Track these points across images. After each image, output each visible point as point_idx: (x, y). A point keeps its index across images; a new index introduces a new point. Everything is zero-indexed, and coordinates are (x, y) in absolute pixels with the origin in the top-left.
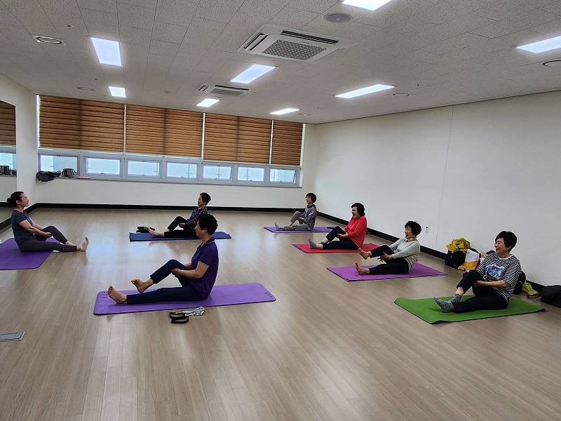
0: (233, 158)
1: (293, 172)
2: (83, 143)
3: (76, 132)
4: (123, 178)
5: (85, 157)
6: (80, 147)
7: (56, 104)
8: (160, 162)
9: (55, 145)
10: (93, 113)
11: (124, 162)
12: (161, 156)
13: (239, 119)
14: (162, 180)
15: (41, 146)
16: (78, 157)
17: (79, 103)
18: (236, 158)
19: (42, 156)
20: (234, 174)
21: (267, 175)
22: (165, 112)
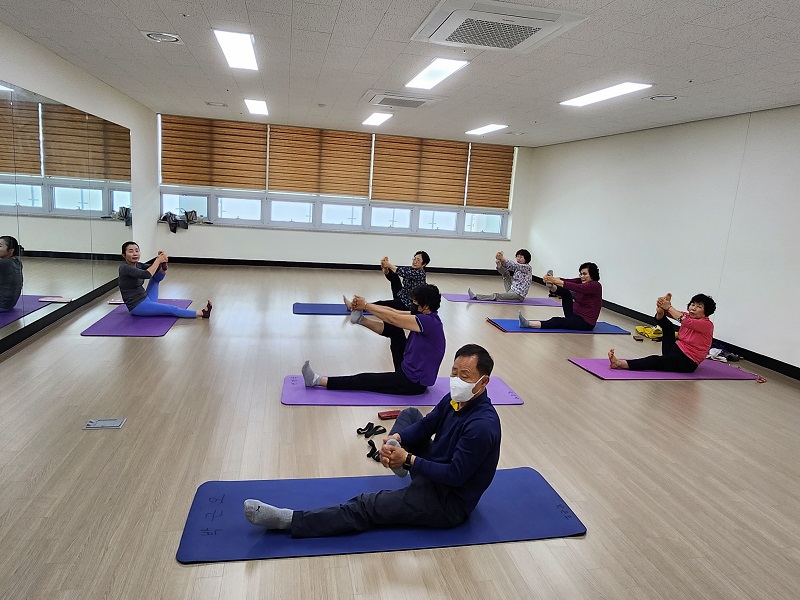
0: (412, 198)
1: (498, 218)
2: (216, 178)
3: (206, 163)
4: (265, 225)
5: (217, 196)
6: (211, 182)
7: (181, 126)
8: (313, 202)
9: (180, 181)
10: (227, 137)
11: (266, 203)
12: (314, 195)
13: (422, 142)
14: (316, 227)
15: (163, 182)
16: (208, 196)
17: (211, 124)
18: (417, 197)
19: (164, 195)
20: (414, 218)
21: (460, 222)
22: (321, 133)
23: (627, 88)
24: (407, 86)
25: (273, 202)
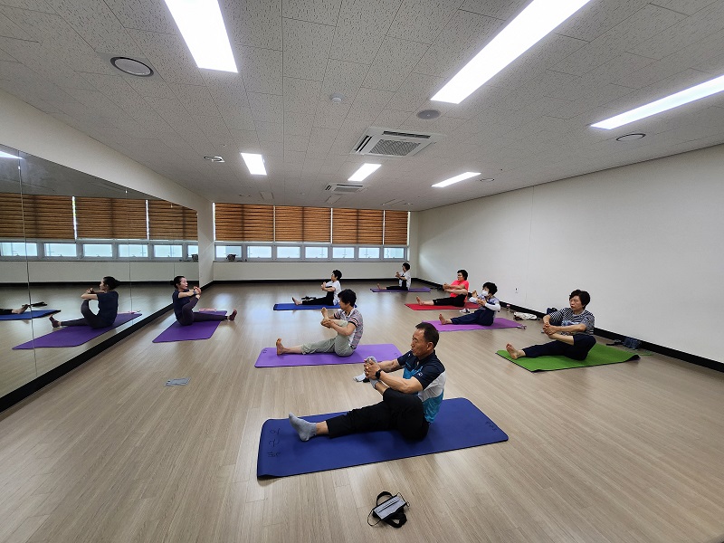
0: (354, 242)
1: (402, 250)
2: (246, 236)
4: (274, 260)
5: (247, 245)
6: (243, 238)
7: (226, 209)
8: (300, 246)
9: (226, 238)
10: (251, 213)
11: (274, 248)
12: (300, 242)
13: (358, 211)
14: (302, 260)
15: (216, 239)
16: (241, 246)
17: (242, 207)
18: (357, 241)
19: (217, 247)
20: (356, 253)
21: (382, 253)
22: (303, 209)
23: (468, 175)
24: (349, 180)
25: (278, 248)
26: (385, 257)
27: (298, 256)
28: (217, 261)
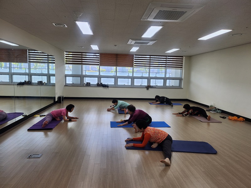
4: (99, 85)
5: (83, 77)
8: (115, 78)
14: (116, 86)
19: (67, 77)
20: (149, 82)
21: (165, 83)
22: (117, 55)
26: (167, 85)
27: (113, 84)
28: (66, 85)
